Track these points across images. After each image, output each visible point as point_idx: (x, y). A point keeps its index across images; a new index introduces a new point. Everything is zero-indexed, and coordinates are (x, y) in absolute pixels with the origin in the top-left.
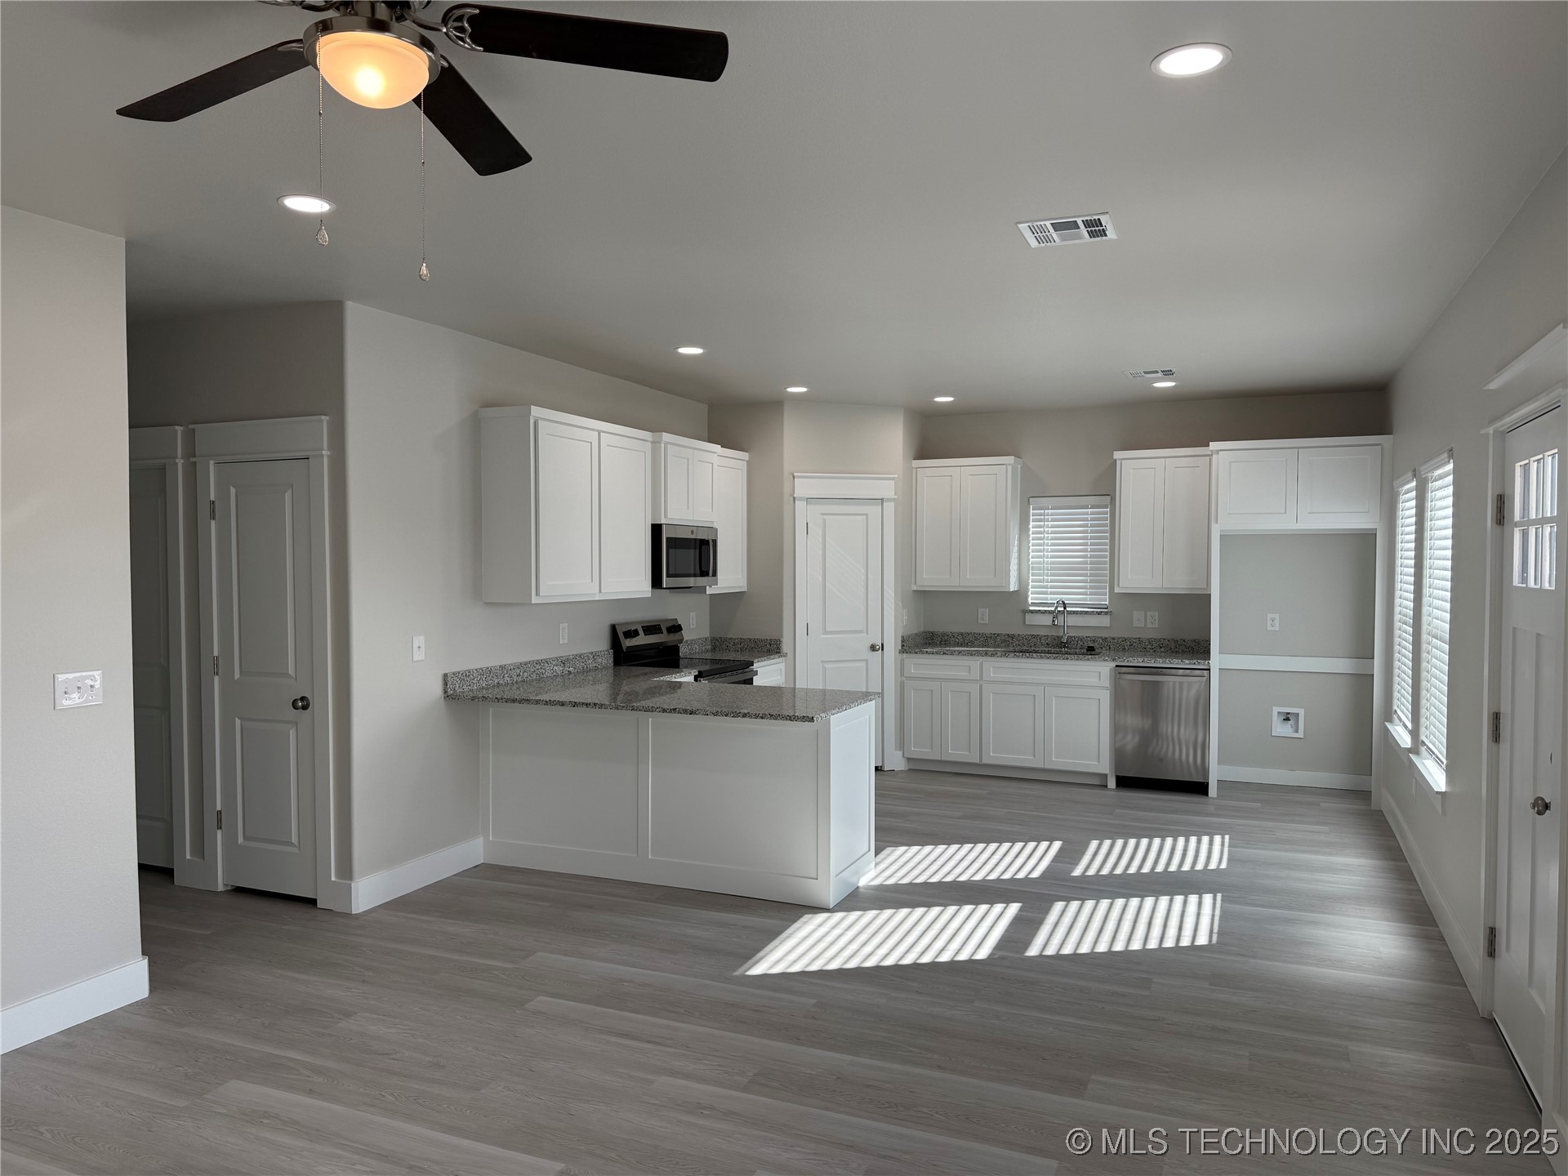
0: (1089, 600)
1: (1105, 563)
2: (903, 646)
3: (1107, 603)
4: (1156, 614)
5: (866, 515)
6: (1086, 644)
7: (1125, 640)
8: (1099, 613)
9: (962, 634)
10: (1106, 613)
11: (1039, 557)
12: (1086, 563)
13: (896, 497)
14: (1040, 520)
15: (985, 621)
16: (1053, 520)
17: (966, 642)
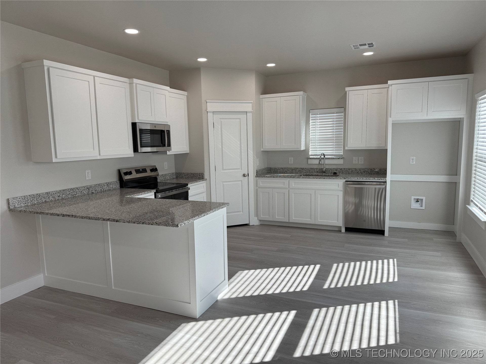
0: (334, 153)
1: (341, 137)
2: (257, 174)
3: (342, 154)
4: (363, 158)
5: (240, 119)
6: (333, 171)
7: (349, 169)
8: (339, 158)
9: (282, 168)
10: (342, 158)
11: (314, 135)
12: (333, 137)
13: (252, 111)
14: (314, 120)
15: (291, 163)
16: (320, 119)
17: (284, 171)
